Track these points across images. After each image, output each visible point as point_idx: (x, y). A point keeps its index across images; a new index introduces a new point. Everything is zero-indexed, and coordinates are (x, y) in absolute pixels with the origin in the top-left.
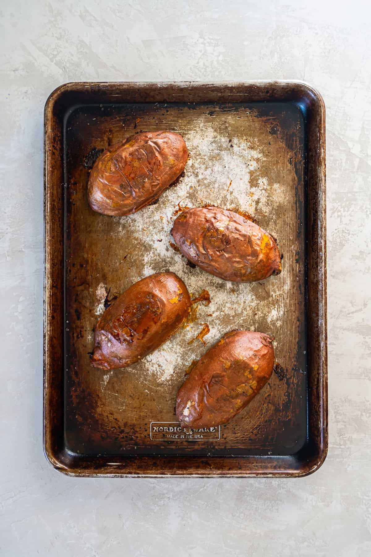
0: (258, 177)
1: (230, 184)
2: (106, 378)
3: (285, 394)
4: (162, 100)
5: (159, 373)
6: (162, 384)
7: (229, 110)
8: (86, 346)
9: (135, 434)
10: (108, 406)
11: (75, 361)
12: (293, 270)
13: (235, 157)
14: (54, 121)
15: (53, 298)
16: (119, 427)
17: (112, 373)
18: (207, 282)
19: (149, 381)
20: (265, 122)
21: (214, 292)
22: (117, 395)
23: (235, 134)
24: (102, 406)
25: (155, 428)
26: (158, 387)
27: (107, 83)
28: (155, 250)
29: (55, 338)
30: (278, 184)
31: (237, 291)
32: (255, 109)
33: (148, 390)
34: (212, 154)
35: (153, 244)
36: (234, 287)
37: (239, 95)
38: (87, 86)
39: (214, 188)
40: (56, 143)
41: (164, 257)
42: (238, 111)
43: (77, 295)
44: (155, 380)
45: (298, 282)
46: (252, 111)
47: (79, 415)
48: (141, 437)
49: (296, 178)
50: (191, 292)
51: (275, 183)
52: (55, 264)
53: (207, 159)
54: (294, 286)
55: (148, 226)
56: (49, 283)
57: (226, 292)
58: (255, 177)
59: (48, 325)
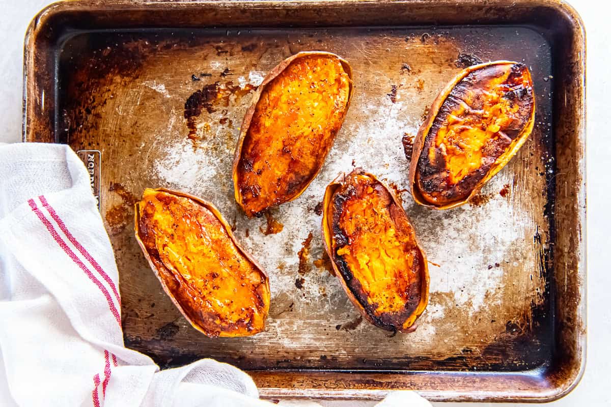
0: (444, 303)
1: (435, 265)
2: (161, 88)
3: (139, 337)
4: (558, 167)
5: (167, 162)
6: (152, 166)
7: (542, 263)
8: (205, 59)
9: (85, 129)
10: (123, 91)
11: (184, 45)
12: (311, 352)
13: (474, 271)
14: (527, 8)
15: (270, 11)
16: (94, 107)
17: (168, 96)
18: (294, 231)
19: (157, 149)
20: (524, 315)
21: (281, 239)
22: (138, 104)
23: (507, 272)
24: (123, 83)
25: (93, 157)
26: (149, 161)
27: (585, 85)
28: (341, 156)
29: (216, 15)
30: (434, 333)
31: (281, 273)
32: (544, 301)
33: (145, 147)
34: (479, 238)
35: (348, 153)
36: (286, 268)
37: (565, 278)
38: (580, 56)
39: (430, 240)
40: (496, 12)
41: (330, 170)
42: (541, 277)
43: (277, 46)
44: (158, 157)
45: (294, 358)
46: (540, 296)
47: (111, 51)
48: (81, 137)
49: (442, 359)
50: (281, 208)
51: (436, 329)
52: (320, 13)
53: (471, 231)
54: (288, 353)
55: (374, 146)
56: (293, 5)
57: (280, 256)
58: (445, 300)
59: (232, 3)
